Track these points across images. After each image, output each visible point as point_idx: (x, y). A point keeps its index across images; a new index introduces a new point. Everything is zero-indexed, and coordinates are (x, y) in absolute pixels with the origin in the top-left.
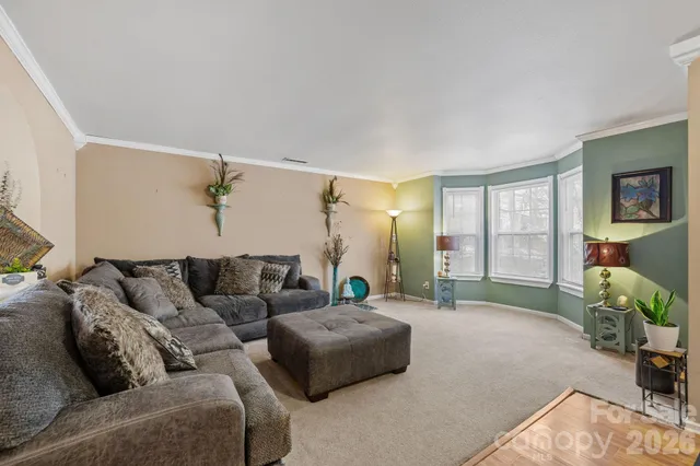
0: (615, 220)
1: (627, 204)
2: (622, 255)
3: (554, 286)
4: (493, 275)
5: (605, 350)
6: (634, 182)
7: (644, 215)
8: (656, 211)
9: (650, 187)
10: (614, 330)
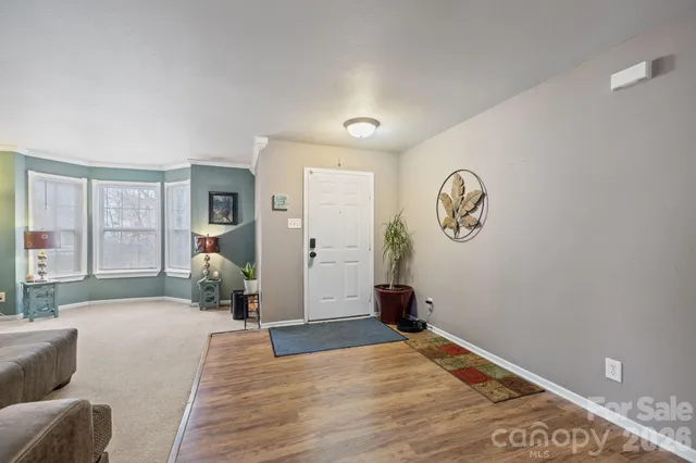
0: (210, 222)
1: (217, 212)
2: (216, 245)
3: (162, 273)
4: (98, 272)
5: (208, 309)
6: (220, 198)
7: (225, 220)
8: (231, 218)
9: (228, 203)
10: (213, 294)
